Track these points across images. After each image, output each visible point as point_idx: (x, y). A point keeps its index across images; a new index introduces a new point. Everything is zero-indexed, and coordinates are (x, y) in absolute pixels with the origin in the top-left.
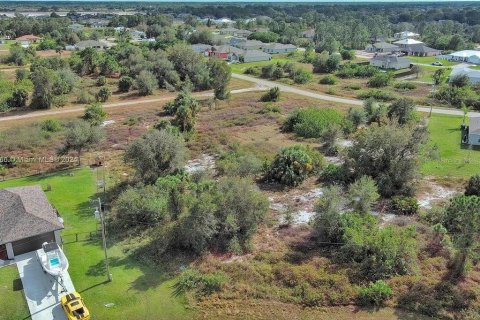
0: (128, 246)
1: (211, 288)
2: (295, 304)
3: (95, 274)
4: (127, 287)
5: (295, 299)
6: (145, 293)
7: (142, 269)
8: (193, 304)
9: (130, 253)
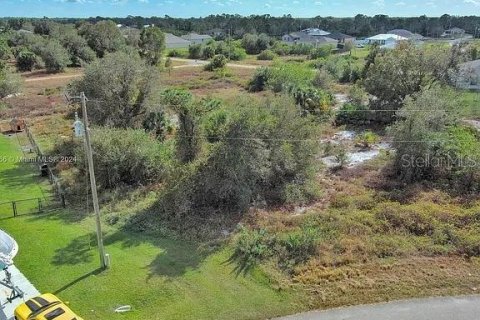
0: (114, 214)
1: (300, 253)
2: (450, 255)
3: (72, 262)
4: (144, 274)
5: (445, 248)
6: (183, 279)
7: (156, 244)
8: (285, 281)
9: (121, 223)
